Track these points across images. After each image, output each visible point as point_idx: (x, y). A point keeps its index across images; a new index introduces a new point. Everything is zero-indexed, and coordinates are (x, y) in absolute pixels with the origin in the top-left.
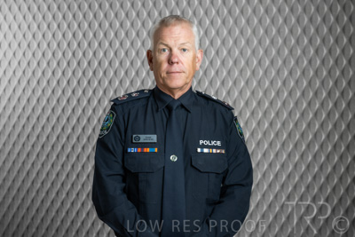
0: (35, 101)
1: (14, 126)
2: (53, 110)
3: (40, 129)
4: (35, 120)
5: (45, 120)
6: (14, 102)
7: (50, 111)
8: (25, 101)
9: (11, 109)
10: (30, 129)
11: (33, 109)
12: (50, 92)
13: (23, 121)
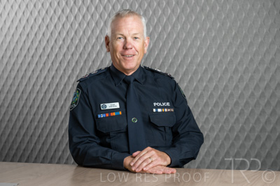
0: (33, 21)
1: (17, 42)
2: (47, 26)
3: (37, 43)
4: (33, 36)
5: (41, 36)
6: (16, 23)
7: (45, 28)
8: (25, 21)
9: (14, 29)
10: (29, 44)
11: (32, 28)
12: (44, 12)
13: (24, 38)
